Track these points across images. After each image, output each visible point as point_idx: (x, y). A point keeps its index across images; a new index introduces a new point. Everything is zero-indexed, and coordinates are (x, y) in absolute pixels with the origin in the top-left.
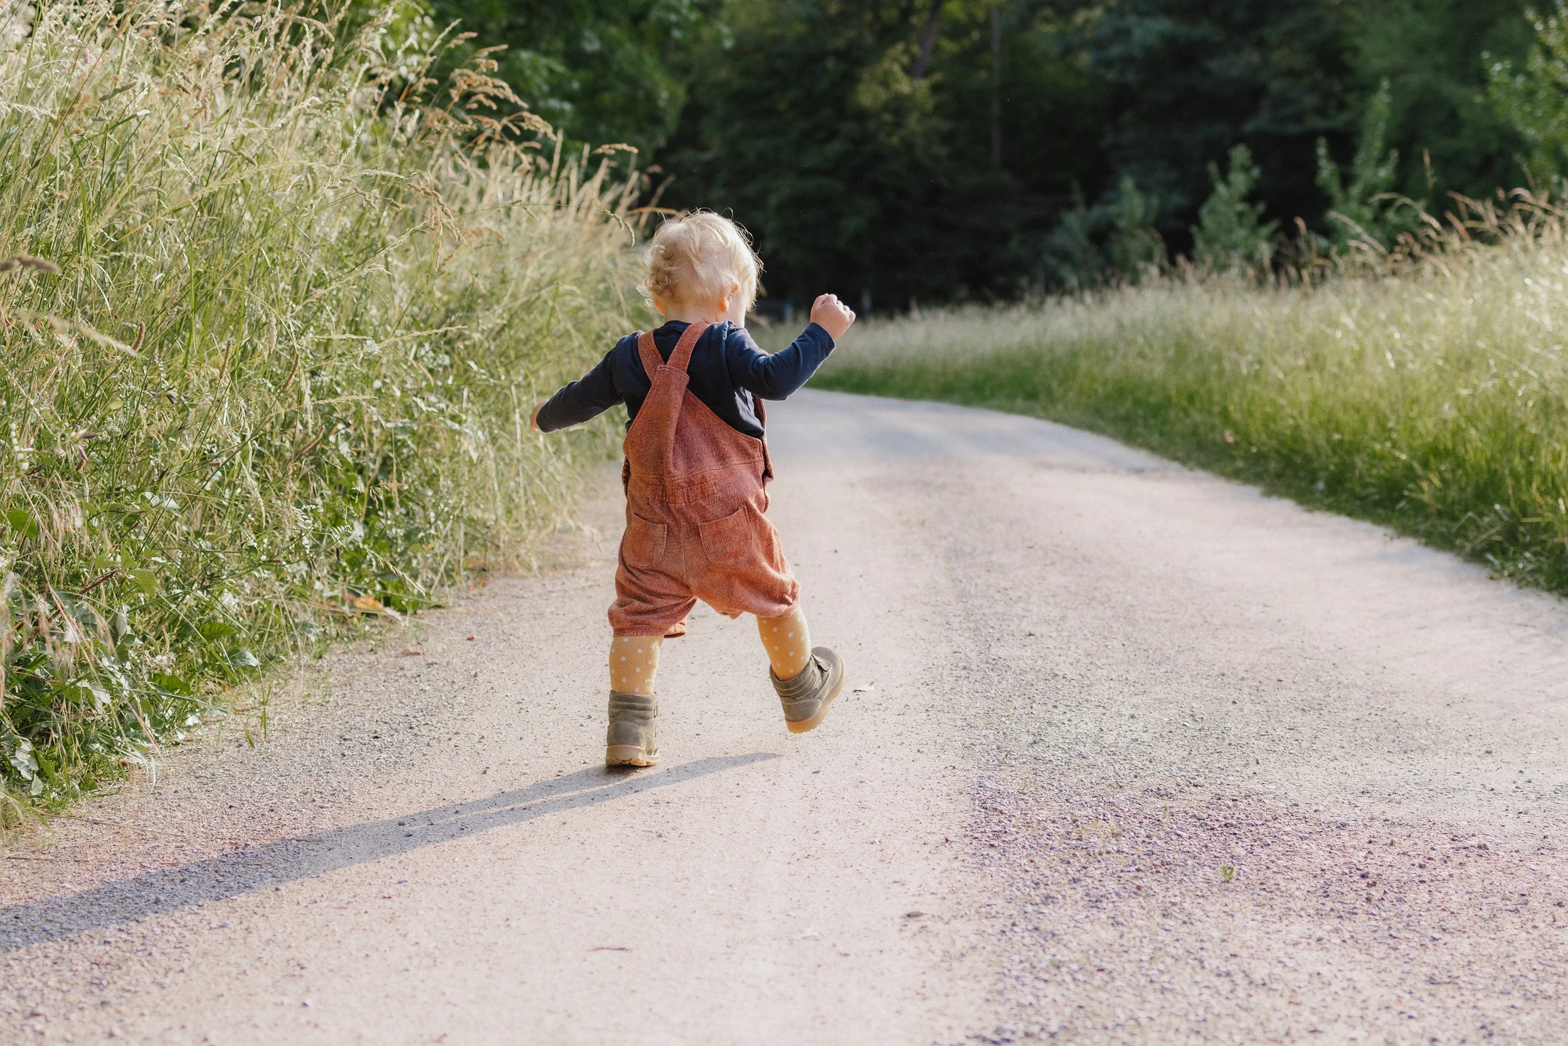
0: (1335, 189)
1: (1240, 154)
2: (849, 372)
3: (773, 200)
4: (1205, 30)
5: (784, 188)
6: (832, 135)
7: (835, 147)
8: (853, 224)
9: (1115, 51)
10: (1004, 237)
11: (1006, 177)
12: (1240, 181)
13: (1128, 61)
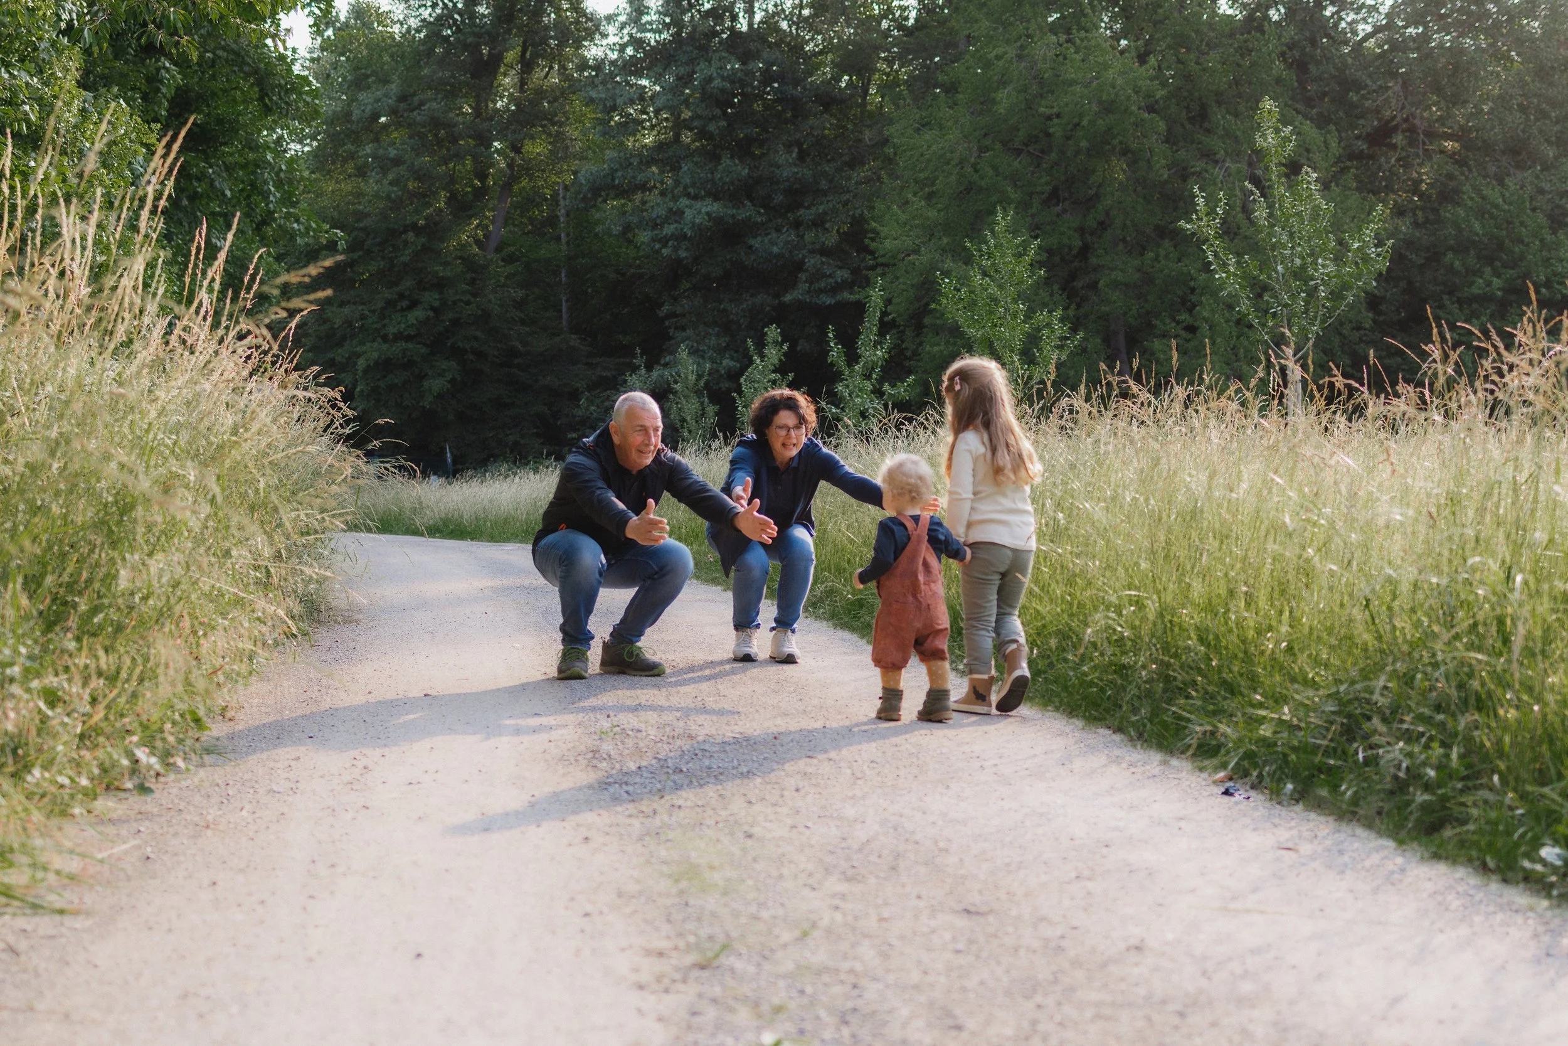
0: (842, 364)
1: (773, 332)
2: (446, 522)
3: (361, 363)
4: (747, 211)
5: (371, 352)
6: (414, 304)
7: (418, 314)
8: (436, 385)
9: (669, 230)
10: (575, 396)
11: (574, 340)
12: (773, 354)
13: (681, 237)
